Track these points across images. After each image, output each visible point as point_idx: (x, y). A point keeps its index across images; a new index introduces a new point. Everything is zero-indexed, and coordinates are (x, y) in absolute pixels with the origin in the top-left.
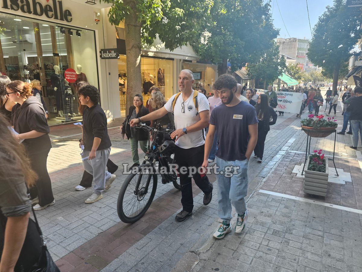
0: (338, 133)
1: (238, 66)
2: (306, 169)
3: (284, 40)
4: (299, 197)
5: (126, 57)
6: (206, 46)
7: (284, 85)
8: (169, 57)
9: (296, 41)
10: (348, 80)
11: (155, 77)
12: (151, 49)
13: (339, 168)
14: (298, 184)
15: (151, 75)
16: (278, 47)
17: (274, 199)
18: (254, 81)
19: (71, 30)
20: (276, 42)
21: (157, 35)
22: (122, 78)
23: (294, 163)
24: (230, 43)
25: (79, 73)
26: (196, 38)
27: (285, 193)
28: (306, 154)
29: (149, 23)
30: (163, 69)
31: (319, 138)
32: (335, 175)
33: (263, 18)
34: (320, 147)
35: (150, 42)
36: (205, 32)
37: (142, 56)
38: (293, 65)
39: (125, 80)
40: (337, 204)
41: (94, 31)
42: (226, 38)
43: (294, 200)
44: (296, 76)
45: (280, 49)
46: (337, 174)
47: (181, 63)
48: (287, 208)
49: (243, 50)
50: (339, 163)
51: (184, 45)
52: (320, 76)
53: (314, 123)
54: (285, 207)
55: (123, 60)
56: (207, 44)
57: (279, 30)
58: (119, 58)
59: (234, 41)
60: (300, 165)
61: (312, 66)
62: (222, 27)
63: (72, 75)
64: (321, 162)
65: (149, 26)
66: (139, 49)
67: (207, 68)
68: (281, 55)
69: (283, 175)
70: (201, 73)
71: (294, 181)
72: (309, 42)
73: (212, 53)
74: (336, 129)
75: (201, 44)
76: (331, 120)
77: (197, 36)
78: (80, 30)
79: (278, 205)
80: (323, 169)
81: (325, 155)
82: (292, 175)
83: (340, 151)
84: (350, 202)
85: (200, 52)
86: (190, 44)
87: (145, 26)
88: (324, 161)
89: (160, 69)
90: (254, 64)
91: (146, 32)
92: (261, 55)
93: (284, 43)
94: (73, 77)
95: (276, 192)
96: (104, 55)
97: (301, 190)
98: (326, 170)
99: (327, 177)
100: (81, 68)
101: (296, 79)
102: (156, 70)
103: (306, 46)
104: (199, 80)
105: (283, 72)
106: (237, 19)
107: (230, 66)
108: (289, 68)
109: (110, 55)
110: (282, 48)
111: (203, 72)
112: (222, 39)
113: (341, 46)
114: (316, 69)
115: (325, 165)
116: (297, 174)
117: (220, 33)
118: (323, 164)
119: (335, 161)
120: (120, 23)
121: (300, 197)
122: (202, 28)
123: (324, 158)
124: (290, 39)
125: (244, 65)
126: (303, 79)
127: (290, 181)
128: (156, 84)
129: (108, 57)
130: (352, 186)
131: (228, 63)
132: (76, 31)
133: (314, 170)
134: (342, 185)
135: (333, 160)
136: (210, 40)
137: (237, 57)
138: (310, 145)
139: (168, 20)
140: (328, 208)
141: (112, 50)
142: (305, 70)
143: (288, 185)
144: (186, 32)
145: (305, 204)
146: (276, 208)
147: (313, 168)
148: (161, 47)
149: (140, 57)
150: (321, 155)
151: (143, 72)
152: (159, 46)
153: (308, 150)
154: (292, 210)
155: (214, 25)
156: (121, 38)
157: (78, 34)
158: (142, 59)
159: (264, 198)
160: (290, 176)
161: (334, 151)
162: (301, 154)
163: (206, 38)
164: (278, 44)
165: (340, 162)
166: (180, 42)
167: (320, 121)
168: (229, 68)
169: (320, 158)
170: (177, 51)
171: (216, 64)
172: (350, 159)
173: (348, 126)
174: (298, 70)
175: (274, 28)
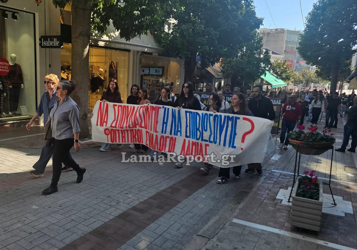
0: (336, 150)
1: (210, 62)
2: (294, 195)
3: (269, 31)
4: (284, 230)
5: (71, 46)
6: (171, 35)
7: (267, 87)
8: (124, 48)
9: (284, 32)
10: (351, 82)
11: (106, 71)
12: (103, 37)
13: (337, 195)
14: (284, 214)
15: (102, 70)
16: (261, 39)
17: (252, 232)
18: (230, 80)
19: (6, 12)
20: (258, 33)
21: (111, 21)
22: (65, 72)
23: (278, 186)
24: (201, 33)
25: (13, 64)
26: (158, 26)
27: (266, 225)
28: (295, 175)
29: (101, 6)
30: (116, 62)
31: (311, 156)
32: (332, 204)
33: (243, 4)
34: (314, 167)
35: (102, 30)
36: (171, 19)
37: (91, 46)
38: (280, 62)
39: (68, 74)
40: (334, 242)
41: (34, 14)
42: (195, 27)
43: (278, 234)
44: (284, 75)
45: (264, 41)
46: (334, 203)
47: (138, 56)
48: (269, 245)
49: (217, 42)
50: (336, 189)
51: (144, 33)
52: (314, 77)
53: (305, 136)
54: (266, 243)
55: (67, 50)
56: (172, 33)
57: (263, 19)
58: (62, 48)
59: (206, 31)
60: (287, 189)
61: (303, 63)
62: (191, 14)
63: (3, 66)
64: (314, 187)
65: (101, 10)
66: (88, 37)
67: (172, 62)
68: (264, 49)
69: (265, 201)
70: (163, 68)
71: (279, 210)
72: (300, 34)
73: (177, 44)
74: (334, 145)
75: (164, 33)
76: (327, 134)
77: (160, 23)
78: (17, 13)
79: (256, 240)
80: (316, 196)
81: (318, 178)
82: (275, 201)
83: (338, 172)
84: (351, 240)
85: (163, 42)
86: (151, 33)
87: (97, 10)
88: (317, 186)
89: (113, 62)
90: (230, 59)
91: (97, 17)
92: (239, 49)
93: (268, 34)
94: (5, 69)
95: (255, 222)
96: (44, 43)
97: (286, 221)
98: (320, 197)
99: (320, 207)
100: (15, 58)
101: (283, 79)
102: (107, 63)
103: (297, 40)
104: (161, 76)
105: (267, 71)
106: (210, 4)
107: (200, 61)
108: (275, 65)
109: (51, 43)
110: (267, 41)
111: (166, 68)
112: (191, 28)
113: (342, 40)
114: (309, 68)
115: (318, 191)
116: (282, 200)
117: (189, 21)
118: (315, 189)
119: (332, 186)
120: (66, 5)
121: (286, 231)
122: (166, 13)
123: (317, 182)
124: (276, 30)
125: (218, 61)
126: (293, 80)
127: (273, 209)
128: (107, 80)
129: (49, 45)
130: (353, 220)
131: (198, 57)
132: (12, 13)
133: (304, 196)
134: (340, 217)
135: (329, 184)
136: (176, 28)
137: (209, 51)
138: (300, 164)
139: (124, 3)
140: (322, 246)
141: (55, 37)
142: (295, 68)
143: (270, 214)
144: (146, 19)
145: (291, 240)
146: (255, 244)
147: (302, 193)
148: (114, 36)
149: (88, 47)
150: (314, 177)
151: (91, 65)
152: (112, 34)
153: (297, 171)
154: (274, 247)
155: (181, 10)
156: (66, 23)
157: (15, 17)
158: (91, 49)
159: (239, 231)
160: (273, 203)
161: (331, 173)
162: (288, 175)
163: (171, 25)
164: (261, 35)
165: (338, 187)
166: (139, 30)
167: (313, 134)
168: (198, 64)
169: (312, 182)
170: (135, 41)
171: (182, 59)
172: (351, 184)
173: (350, 142)
174: (286, 68)
175: (256, 16)
